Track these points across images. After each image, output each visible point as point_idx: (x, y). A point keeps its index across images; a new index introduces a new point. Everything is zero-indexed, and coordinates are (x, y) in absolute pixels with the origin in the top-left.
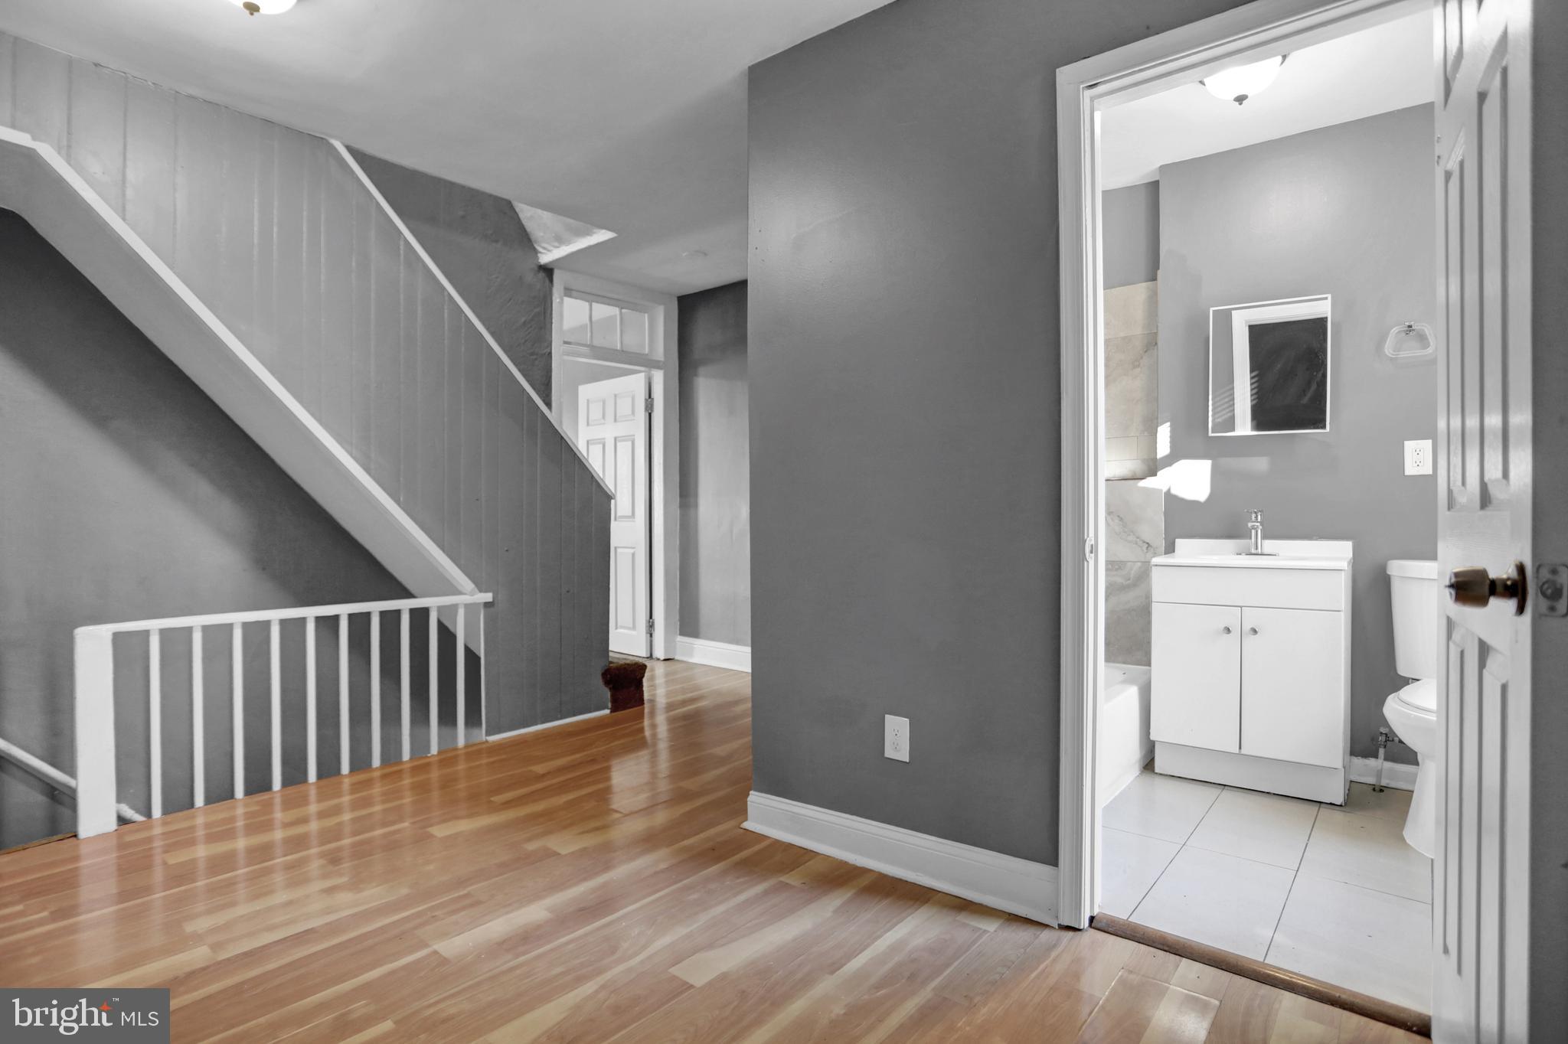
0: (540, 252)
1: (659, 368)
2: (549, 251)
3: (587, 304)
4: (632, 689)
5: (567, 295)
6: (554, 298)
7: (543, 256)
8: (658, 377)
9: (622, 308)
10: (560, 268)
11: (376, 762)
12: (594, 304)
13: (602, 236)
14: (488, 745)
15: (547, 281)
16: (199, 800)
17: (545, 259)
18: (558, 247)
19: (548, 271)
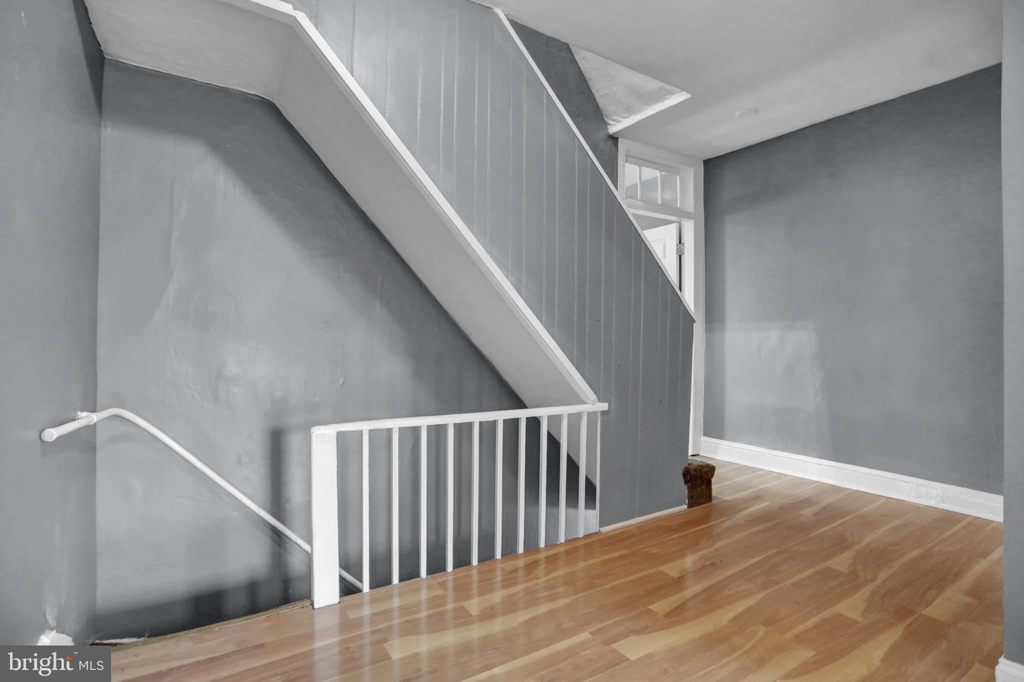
0: (610, 124)
1: (691, 218)
2: (619, 122)
3: (638, 167)
4: (704, 487)
5: (627, 161)
6: (619, 161)
7: (612, 126)
8: (689, 227)
9: (662, 171)
10: (623, 137)
11: (521, 549)
12: (643, 168)
13: (680, 97)
14: (601, 537)
15: (614, 147)
16: (396, 579)
17: (613, 129)
18: (628, 117)
19: (614, 139)
